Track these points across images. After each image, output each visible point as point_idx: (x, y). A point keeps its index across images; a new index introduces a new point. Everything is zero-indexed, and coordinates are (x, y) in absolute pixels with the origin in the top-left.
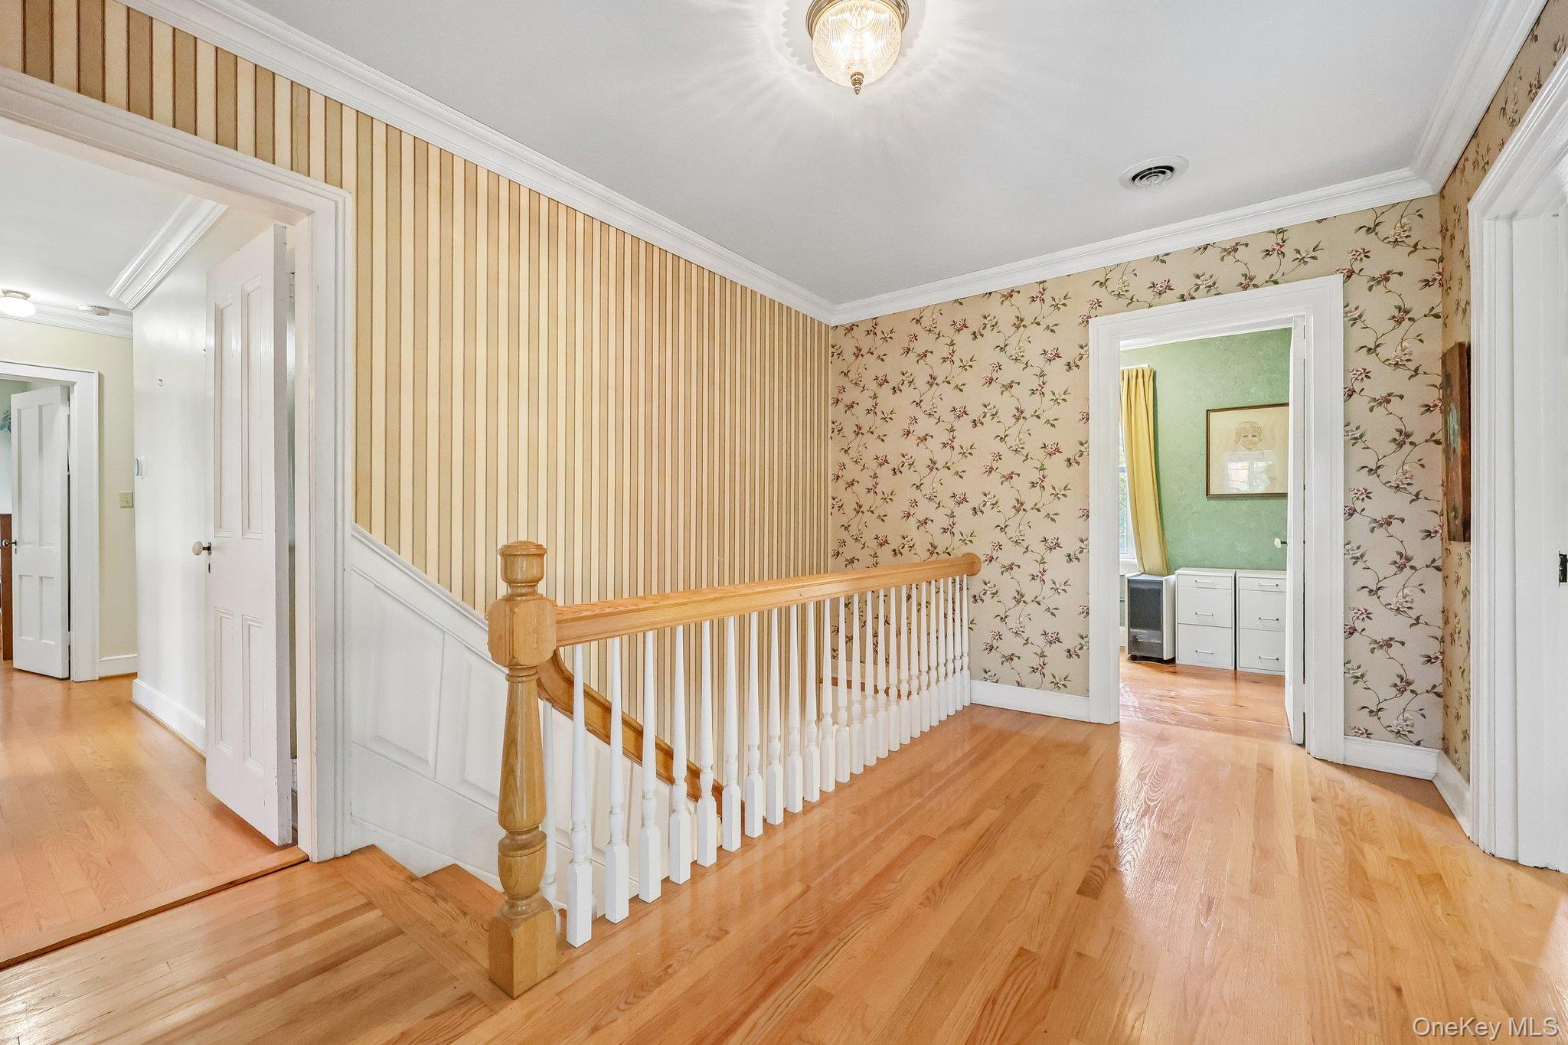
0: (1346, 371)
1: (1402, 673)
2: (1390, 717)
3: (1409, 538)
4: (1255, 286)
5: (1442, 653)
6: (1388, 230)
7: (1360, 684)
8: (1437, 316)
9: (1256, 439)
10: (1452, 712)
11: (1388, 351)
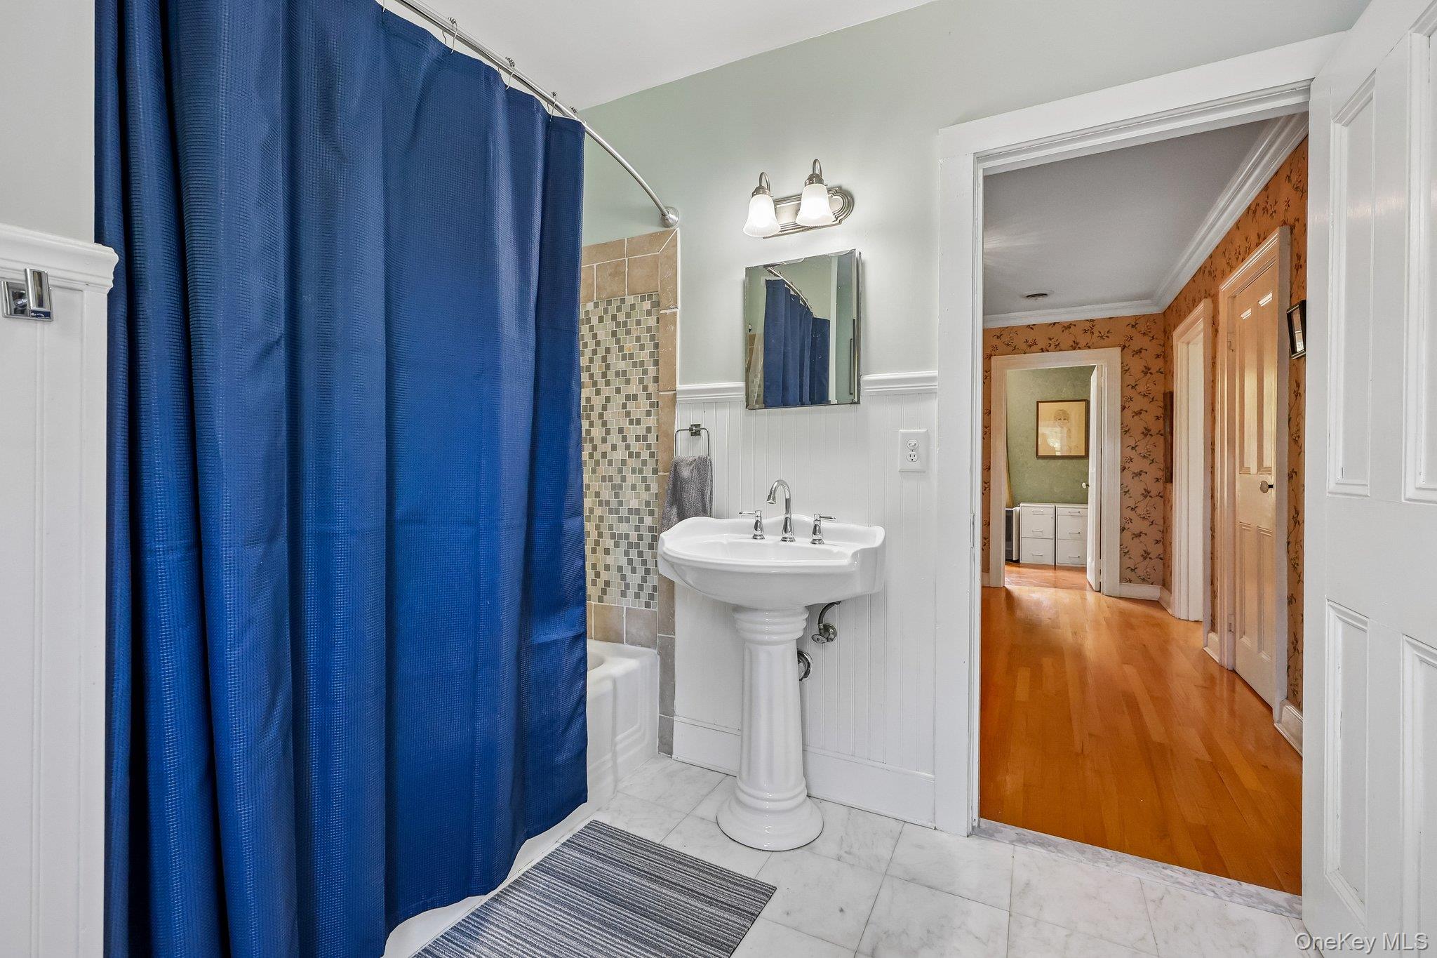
0: (1122, 396)
1: (1145, 549)
2: (1140, 572)
3: (1148, 480)
4: (1080, 348)
5: (1163, 538)
6: (1142, 328)
7: (1127, 556)
8: (1162, 373)
9: (1066, 421)
10: (1167, 565)
11: (1141, 388)
